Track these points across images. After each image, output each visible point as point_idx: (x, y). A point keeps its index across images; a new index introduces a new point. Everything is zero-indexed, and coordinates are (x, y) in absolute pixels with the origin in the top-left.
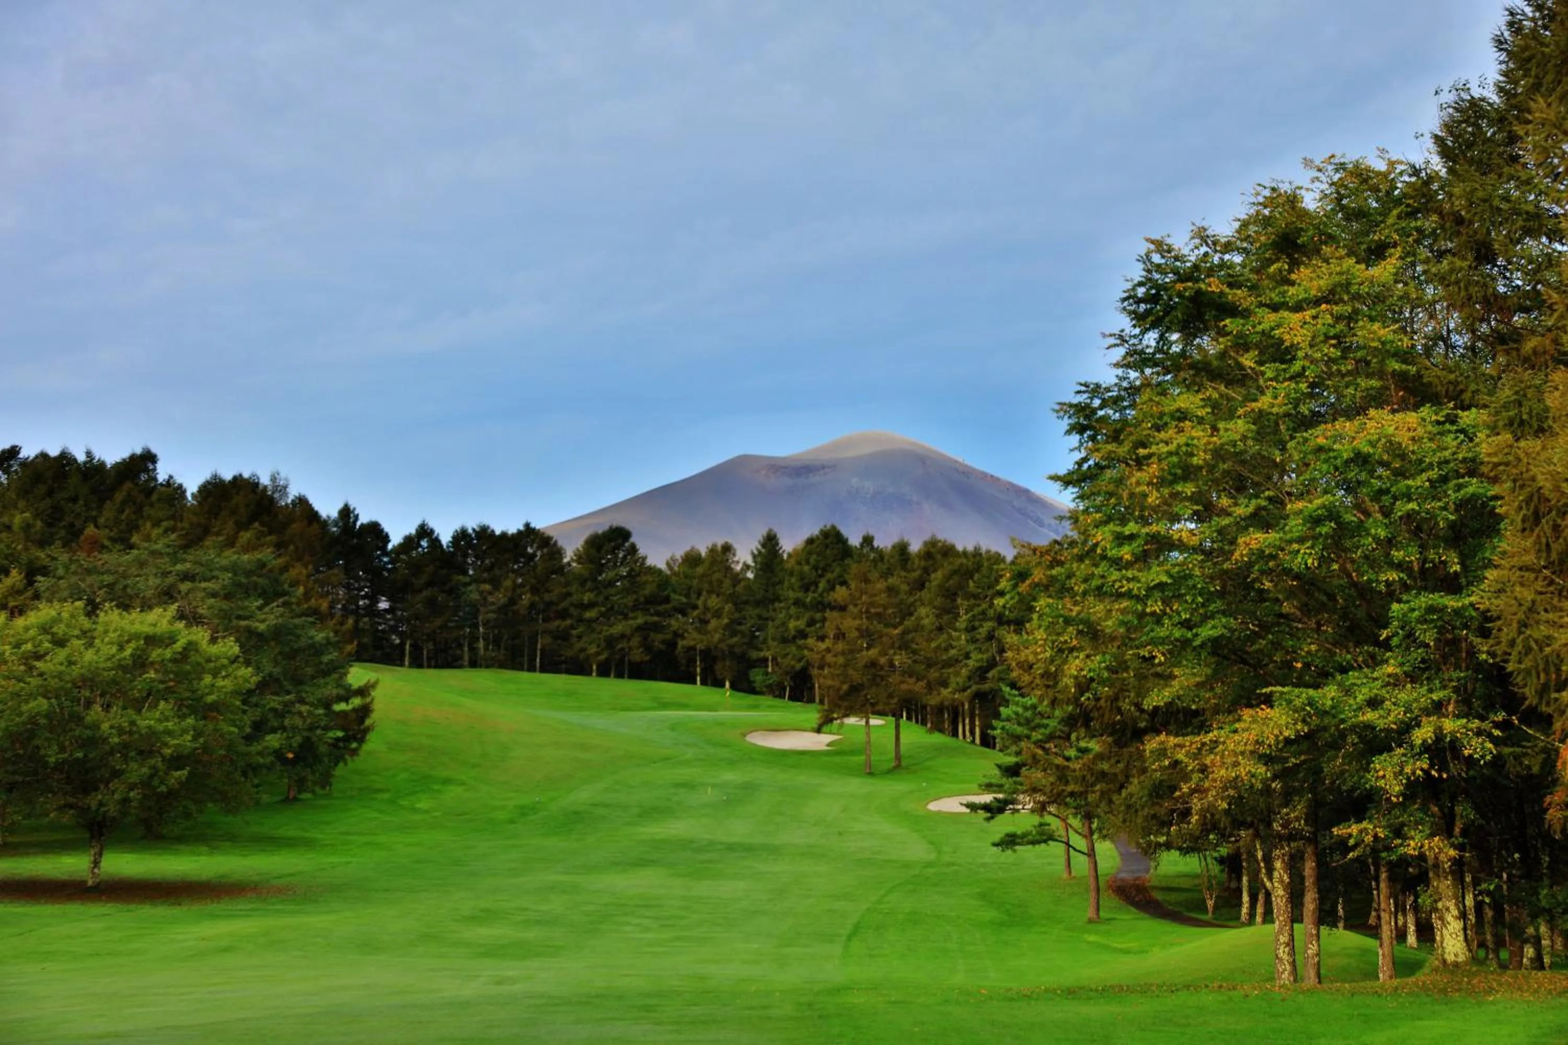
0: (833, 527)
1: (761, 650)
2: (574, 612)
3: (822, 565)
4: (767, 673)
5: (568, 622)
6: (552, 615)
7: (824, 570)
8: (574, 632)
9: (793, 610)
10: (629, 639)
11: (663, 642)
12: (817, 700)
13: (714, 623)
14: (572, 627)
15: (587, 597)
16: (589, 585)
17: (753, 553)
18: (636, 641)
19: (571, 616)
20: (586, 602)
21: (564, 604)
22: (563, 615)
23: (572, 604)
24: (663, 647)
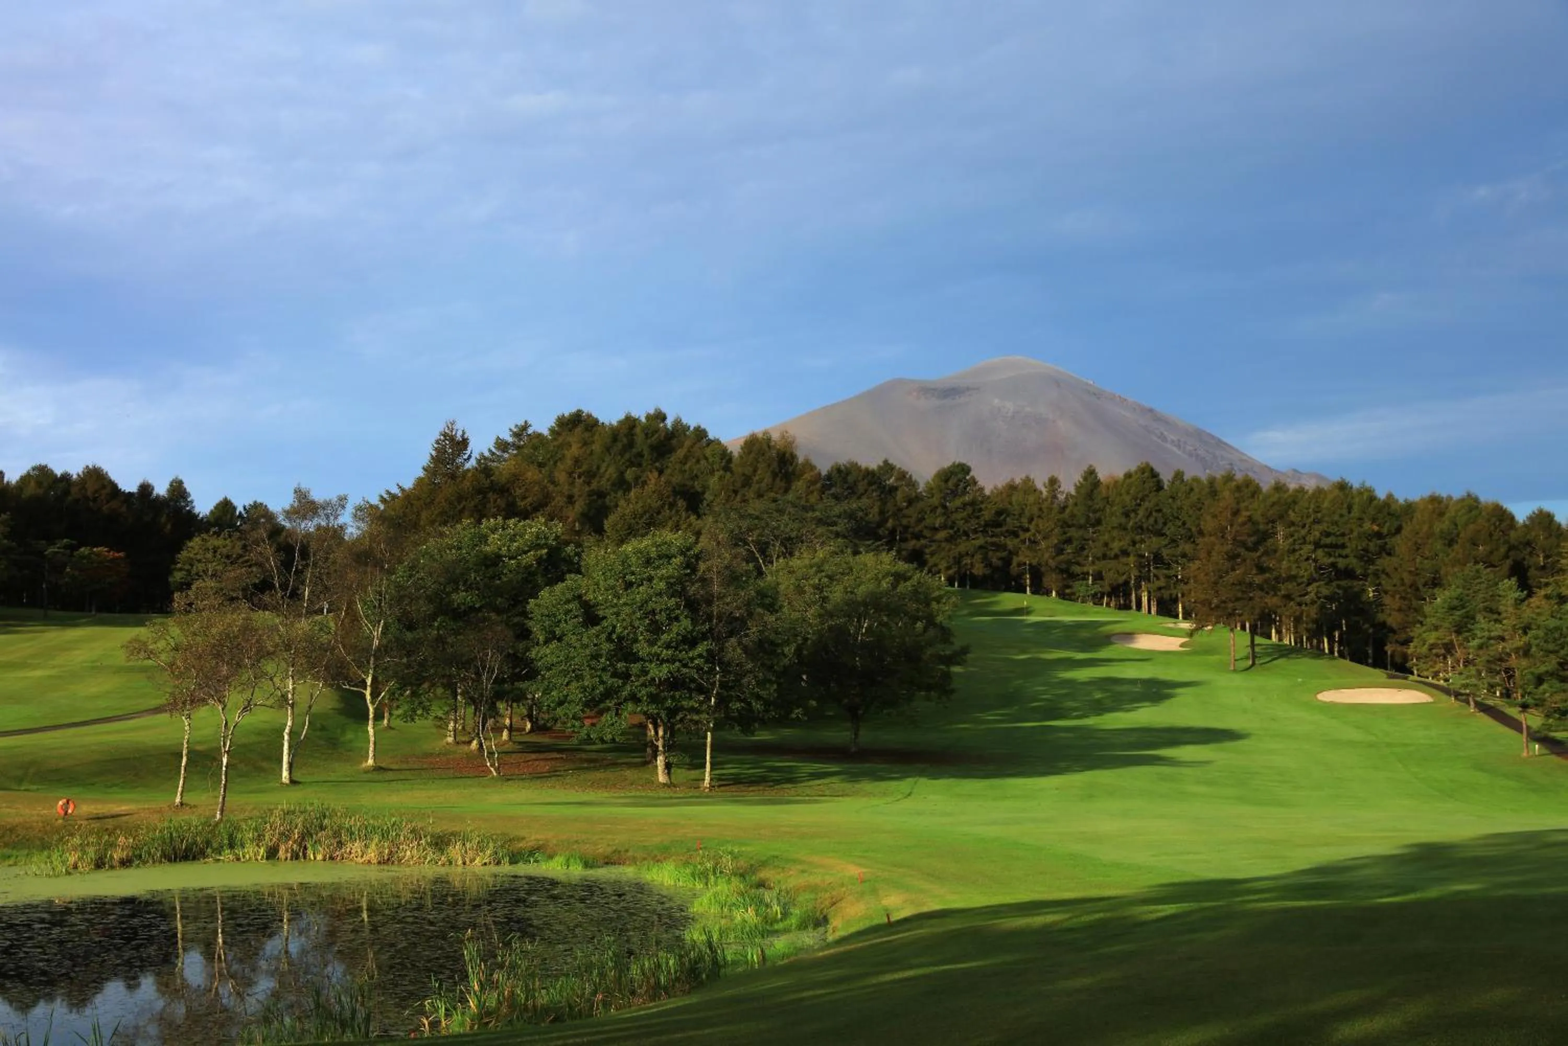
0: (1148, 464)
1: (1083, 566)
2: (927, 533)
3: (1140, 495)
4: (1087, 586)
5: (923, 542)
6: (909, 536)
7: (1142, 500)
8: (927, 551)
9: (1115, 533)
10: (973, 556)
11: (1001, 559)
12: (1134, 607)
13: (1043, 544)
14: (926, 547)
15: (938, 523)
16: (940, 510)
17: (1076, 485)
18: (978, 557)
19: (925, 537)
20: (937, 525)
21: (919, 528)
22: (918, 536)
23: (926, 527)
24: (1000, 563)
